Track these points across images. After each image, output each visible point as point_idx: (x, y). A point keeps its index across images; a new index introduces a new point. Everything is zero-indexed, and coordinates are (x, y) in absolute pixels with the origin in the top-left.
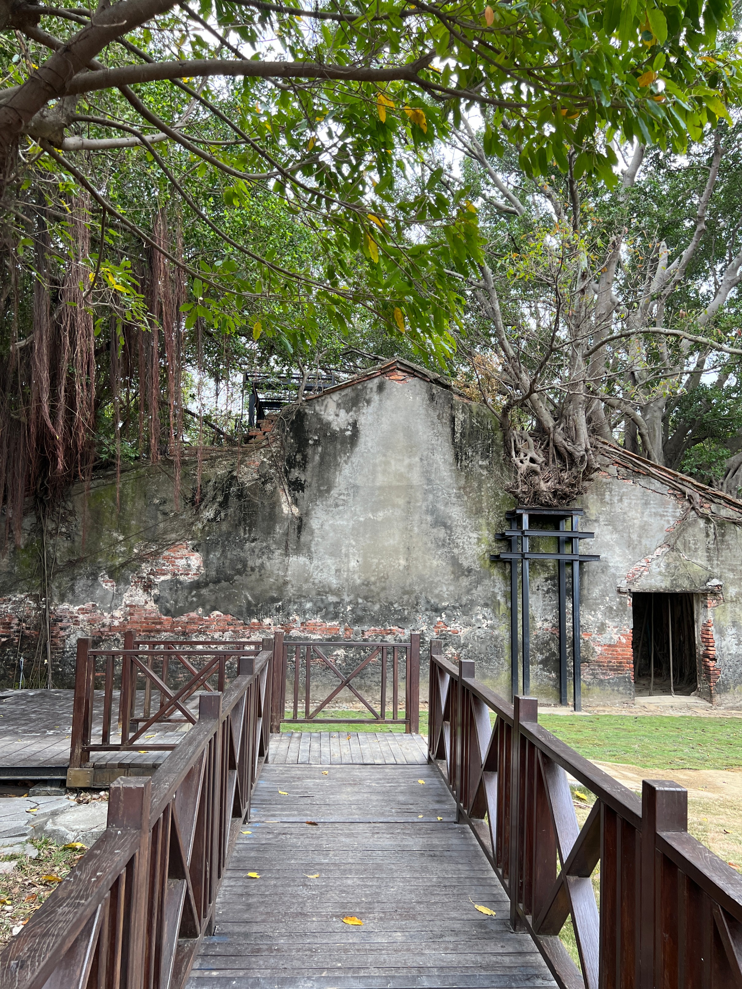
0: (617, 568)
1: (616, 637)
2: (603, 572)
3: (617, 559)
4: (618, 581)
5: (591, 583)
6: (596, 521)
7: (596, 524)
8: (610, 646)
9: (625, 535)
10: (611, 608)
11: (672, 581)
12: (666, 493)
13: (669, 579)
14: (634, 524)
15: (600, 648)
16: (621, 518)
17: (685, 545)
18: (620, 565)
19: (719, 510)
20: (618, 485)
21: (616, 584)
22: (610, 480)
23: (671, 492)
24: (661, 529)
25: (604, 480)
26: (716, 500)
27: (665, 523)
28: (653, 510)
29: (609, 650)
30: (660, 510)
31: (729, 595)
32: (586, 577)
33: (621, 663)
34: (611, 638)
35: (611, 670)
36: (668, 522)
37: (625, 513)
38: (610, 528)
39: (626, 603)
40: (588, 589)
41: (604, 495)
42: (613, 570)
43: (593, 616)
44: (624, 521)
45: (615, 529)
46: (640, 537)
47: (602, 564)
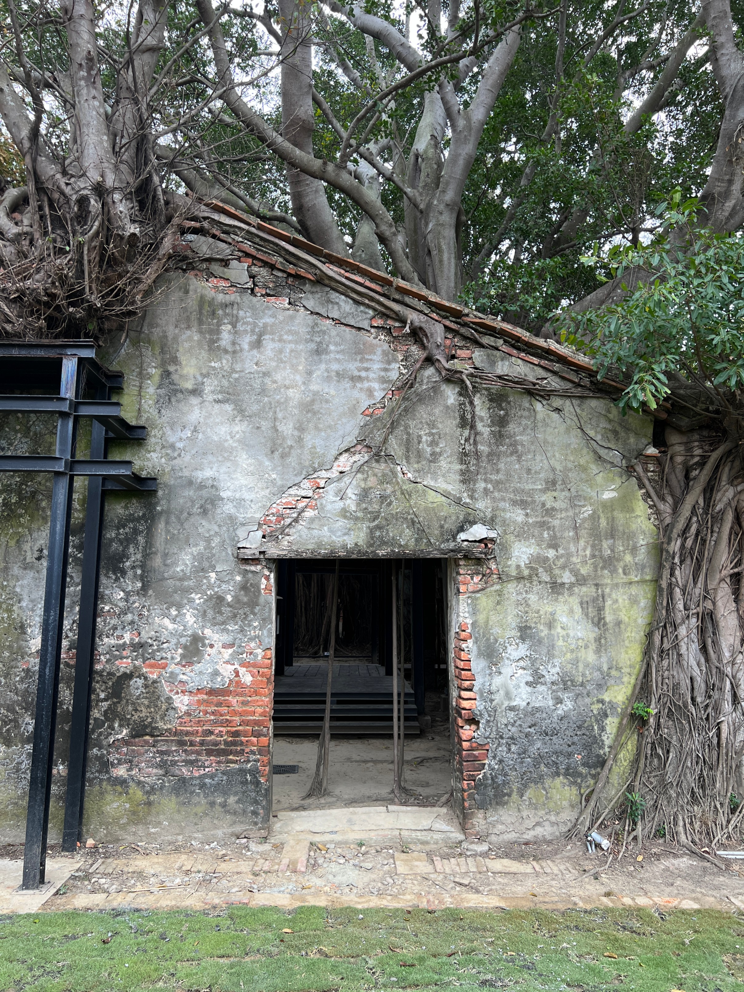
0: (240, 503)
1: (227, 671)
2: (205, 512)
3: (243, 481)
4: (241, 533)
5: (174, 539)
6: (196, 392)
7: (194, 401)
8: (212, 692)
9: (265, 424)
10: (220, 599)
11: (371, 531)
12: (365, 325)
13: (365, 526)
14: (287, 399)
15: (186, 699)
16: (257, 384)
17: (408, 445)
18: (247, 496)
19: (493, 363)
20: (253, 308)
21: (234, 539)
22: (234, 297)
23: (379, 322)
24: (353, 410)
25: (220, 297)
26: (486, 340)
27: (363, 396)
28: (335, 367)
29: (207, 703)
30: (352, 367)
31: (512, 562)
32: (161, 526)
33: (236, 734)
34: (216, 673)
35: (209, 753)
36: (370, 392)
37: (266, 374)
38: (228, 407)
39: (257, 586)
40: (166, 555)
41: (218, 332)
42: (228, 508)
43: (174, 621)
44: (263, 391)
45: (240, 411)
46: (301, 428)
47: (204, 493)
